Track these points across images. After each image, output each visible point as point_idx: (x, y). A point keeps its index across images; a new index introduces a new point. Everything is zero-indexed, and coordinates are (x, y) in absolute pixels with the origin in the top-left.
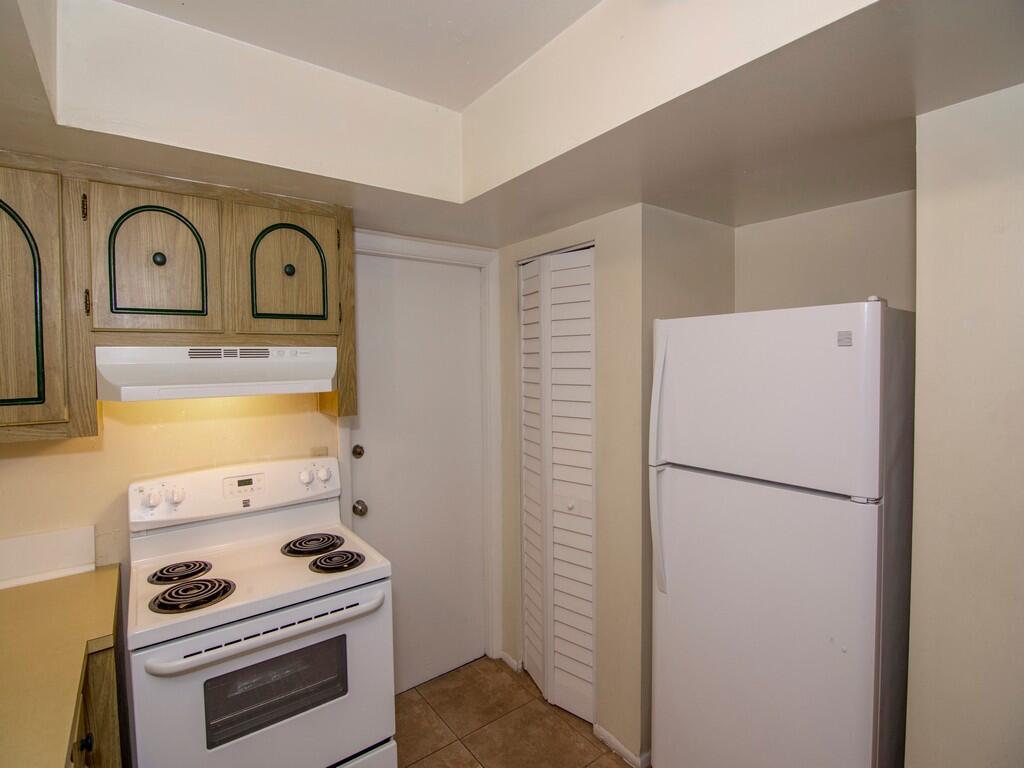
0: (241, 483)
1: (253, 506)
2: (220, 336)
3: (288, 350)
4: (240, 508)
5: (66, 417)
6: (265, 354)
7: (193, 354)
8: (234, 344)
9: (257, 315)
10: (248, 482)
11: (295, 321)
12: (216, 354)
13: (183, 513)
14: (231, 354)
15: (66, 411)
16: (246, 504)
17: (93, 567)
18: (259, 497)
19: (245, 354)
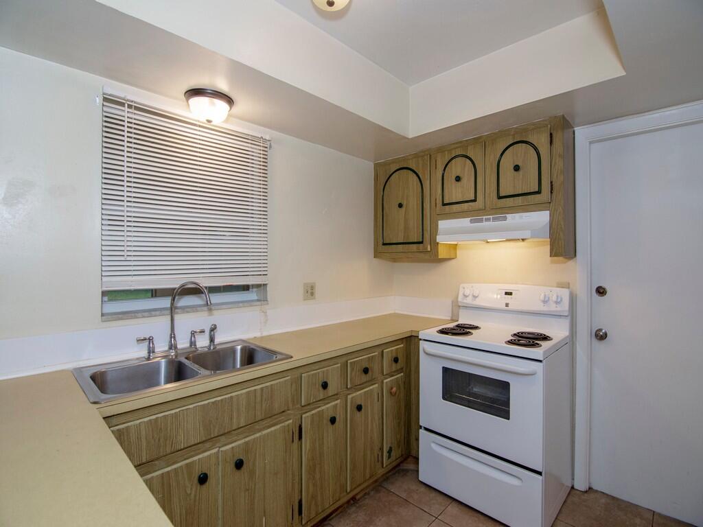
0: (506, 293)
1: (510, 307)
2: (483, 211)
3: (517, 215)
4: (503, 307)
5: (429, 250)
6: (505, 219)
7: (471, 221)
8: (490, 215)
9: (500, 198)
10: (510, 294)
11: (520, 197)
12: (481, 221)
13: (478, 302)
14: (488, 220)
15: (429, 247)
16: (507, 305)
17: (450, 318)
18: (514, 303)
19: (494, 219)
